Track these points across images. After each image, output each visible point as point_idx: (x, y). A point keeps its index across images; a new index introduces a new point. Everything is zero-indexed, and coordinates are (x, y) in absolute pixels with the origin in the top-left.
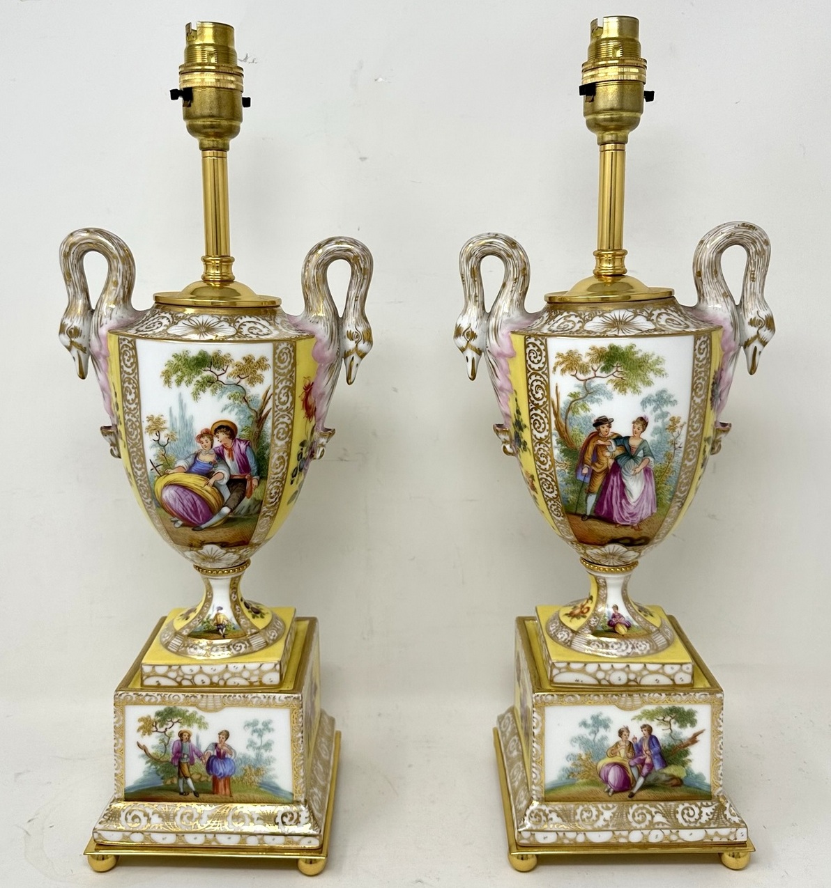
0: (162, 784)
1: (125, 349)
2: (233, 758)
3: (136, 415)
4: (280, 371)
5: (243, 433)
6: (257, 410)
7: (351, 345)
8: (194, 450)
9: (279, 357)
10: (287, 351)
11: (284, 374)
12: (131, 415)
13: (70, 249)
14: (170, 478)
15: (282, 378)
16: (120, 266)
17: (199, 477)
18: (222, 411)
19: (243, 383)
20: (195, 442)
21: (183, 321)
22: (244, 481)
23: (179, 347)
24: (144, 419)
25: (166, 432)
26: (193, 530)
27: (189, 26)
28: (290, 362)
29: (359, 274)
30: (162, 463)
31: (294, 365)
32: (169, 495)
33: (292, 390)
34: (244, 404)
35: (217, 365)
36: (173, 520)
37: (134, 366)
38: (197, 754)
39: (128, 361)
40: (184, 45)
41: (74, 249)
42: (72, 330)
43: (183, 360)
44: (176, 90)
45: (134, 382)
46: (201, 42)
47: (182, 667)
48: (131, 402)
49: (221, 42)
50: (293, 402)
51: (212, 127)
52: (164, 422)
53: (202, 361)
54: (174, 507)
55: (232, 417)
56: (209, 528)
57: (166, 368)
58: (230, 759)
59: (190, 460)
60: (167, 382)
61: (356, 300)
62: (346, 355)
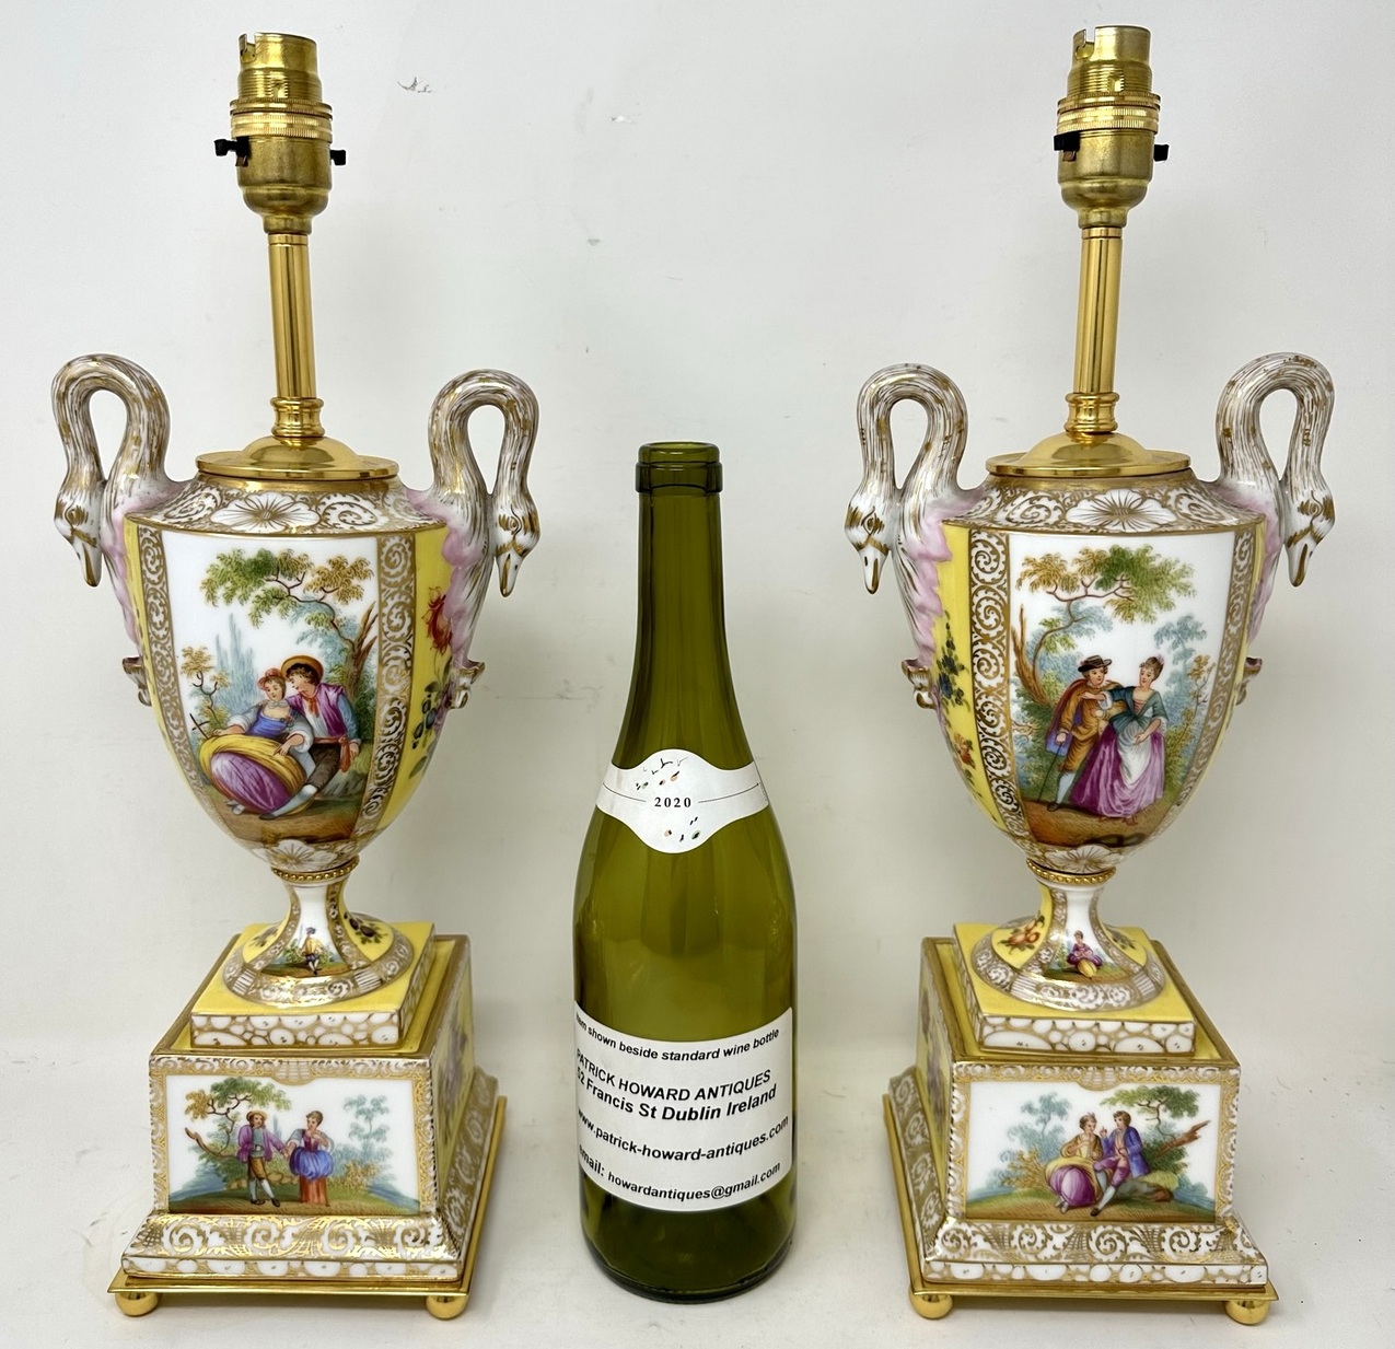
0: (225, 1189)
1: (147, 544)
2: (329, 1150)
3: (167, 646)
4: (389, 580)
5: (332, 674)
6: (353, 640)
7: (505, 536)
8: (256, 701)
9: (388, 559)
10: (400, 549)
11: (396, 585)
12: (159, 646)
13: (67, 388)
14: (222, 742)
15: (392, 590)
16: (144, 413)
17: (266, 741)
18: (298, 643)
19: (330, 599)
20: (257, 689)
21: (238, 502)
22: (337, 747)
23: (227, 544)
24: (179, 652)
25: (213, 673)
26: (261, 818)
27: (243, 38)
28: (405, 566)
29: (515, 428)
30: (207, 719)
31: (413, 569)
32: (221, 766)
33: (411, 608)
34: (333, 631)
35: (287, 572)
36: (230, 803)
37: (161, 570)
38: (275, 1146)
39: (152, 563)
40: (238, 69)
41: (73, 386)
42: (74, 513)
43: (233, 564)
44: (224, 141)
45: (162, 597)
46: (264, 66)
47: (252, 1018)
48: (159, 626)
49: (294, 66)
50: (412, 626)
51: (283, 197)
52: (209, 658)
53: (263, 567)
54: (229, 784)
55: (315, 651)
56: (286, 816)
57: (207, 576)
58: (324, 1152)
59: (251, 716)
60: (211, 597)
61: (512, 469)
62: (499, 552)
